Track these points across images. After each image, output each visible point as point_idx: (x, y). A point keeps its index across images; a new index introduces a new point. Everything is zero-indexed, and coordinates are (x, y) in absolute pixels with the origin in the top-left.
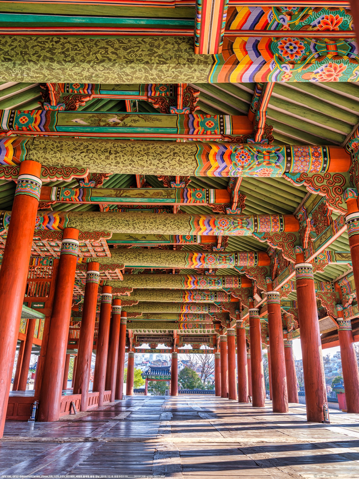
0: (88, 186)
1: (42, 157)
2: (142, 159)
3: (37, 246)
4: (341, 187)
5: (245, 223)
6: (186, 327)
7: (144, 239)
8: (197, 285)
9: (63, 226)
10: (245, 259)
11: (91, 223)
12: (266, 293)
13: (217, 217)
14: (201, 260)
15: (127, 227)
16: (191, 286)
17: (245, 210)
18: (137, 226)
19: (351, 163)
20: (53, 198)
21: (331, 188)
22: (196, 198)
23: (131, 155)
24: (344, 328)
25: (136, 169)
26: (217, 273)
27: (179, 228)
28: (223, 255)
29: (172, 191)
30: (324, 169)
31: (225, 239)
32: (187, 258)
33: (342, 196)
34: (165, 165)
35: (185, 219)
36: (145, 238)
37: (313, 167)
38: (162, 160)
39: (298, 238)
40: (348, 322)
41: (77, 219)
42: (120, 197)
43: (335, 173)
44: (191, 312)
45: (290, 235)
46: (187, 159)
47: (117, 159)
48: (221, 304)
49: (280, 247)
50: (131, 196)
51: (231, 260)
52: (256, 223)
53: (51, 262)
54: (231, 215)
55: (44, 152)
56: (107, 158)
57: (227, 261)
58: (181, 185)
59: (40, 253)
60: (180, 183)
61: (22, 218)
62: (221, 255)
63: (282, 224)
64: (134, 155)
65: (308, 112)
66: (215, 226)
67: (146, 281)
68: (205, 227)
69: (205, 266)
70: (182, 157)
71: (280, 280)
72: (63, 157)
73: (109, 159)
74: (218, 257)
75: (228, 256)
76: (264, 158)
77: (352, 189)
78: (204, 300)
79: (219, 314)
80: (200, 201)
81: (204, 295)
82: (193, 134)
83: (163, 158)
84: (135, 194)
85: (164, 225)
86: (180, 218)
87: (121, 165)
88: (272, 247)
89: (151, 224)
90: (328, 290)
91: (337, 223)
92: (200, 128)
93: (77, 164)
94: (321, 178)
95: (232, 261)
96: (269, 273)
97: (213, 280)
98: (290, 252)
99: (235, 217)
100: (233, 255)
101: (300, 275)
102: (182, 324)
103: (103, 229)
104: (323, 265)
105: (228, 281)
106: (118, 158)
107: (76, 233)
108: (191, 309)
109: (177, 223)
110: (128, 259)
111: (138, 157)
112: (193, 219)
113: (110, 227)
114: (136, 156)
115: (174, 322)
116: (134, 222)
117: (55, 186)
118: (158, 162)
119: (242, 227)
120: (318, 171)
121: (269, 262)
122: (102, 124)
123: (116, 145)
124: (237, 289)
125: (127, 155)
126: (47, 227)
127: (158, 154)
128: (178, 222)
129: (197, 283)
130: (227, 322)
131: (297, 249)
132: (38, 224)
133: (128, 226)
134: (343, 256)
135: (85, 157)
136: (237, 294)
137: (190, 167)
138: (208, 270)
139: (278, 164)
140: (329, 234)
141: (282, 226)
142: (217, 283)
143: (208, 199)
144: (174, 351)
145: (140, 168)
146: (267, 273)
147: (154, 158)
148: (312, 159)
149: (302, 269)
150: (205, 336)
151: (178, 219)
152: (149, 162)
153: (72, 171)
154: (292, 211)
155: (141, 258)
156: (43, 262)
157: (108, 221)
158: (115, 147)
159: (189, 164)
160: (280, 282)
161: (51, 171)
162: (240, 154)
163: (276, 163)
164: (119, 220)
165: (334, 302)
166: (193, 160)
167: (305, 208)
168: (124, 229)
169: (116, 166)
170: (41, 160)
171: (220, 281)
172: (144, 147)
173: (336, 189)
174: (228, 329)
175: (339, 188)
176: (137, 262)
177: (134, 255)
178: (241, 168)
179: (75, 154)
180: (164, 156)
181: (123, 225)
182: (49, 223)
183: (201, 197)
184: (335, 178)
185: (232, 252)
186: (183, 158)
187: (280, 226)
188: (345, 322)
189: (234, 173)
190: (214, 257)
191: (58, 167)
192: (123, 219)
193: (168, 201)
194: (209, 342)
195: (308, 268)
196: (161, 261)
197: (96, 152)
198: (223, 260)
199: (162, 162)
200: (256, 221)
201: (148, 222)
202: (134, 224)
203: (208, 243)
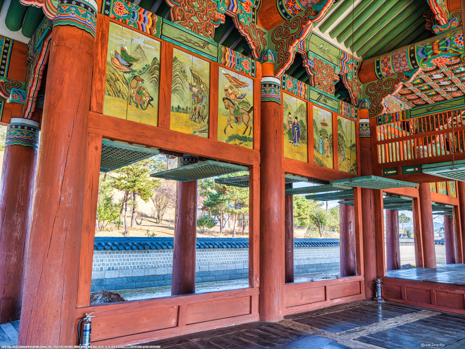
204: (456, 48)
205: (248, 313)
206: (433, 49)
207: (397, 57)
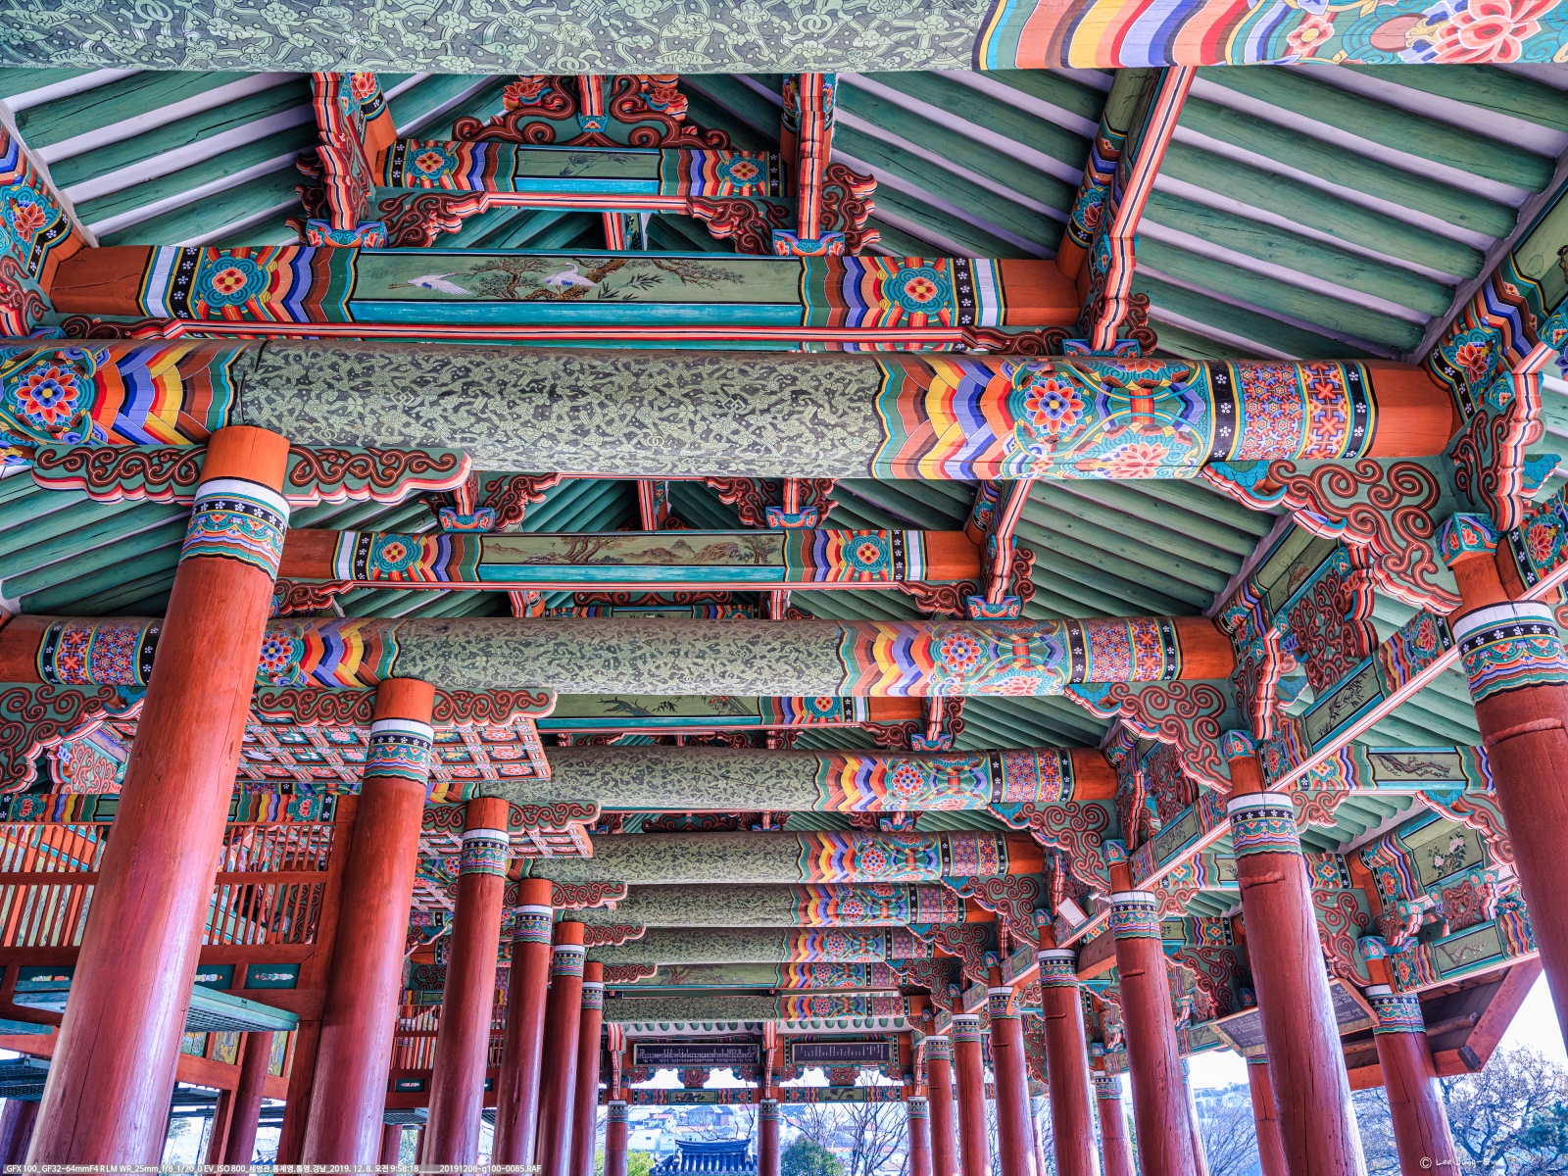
0: (469, 527)
1: (291, 412)
2: (675, 415)
3: (283, 744)
4: (1425, 511)
5: (1038, 651)
6: (807, 1011)
7: (667, 711)
8: (855, 869)
9: (374, 672)
10: (1028, 777)
11: (480, 661)
12: (1108, 900)
13: (935, 629)
14: (874, 783)
15: (612, 673)
16: (832, 873)
17: (1031, 603)
18: (648, 666)
19: (1458, 421)
20: (344, 569)
21: (1388, 515)
22: (858, 563)
23: (631, 401)
24: (1396, 1023)
25: (649, 454)
26: (922, 825)
27: (800, 673)
28: (949, 765)
29: (772, 540)
30: (1355, 444)
31: (953, 707)
32: (823, 778)
33: (1433, 543)
34: (760, 436)
35: (823, 639)
36: (671, 706)
37: (1314, 437)
38: (751, 419)
39: (1231, 703)
40: (1409, 1001)
41: (428, 647)
42: (586, 563)
43: (1396, 460)
44: (824, 958)
45: (1200, 690)
46: (845, 413)
47: (578, 418)
48: (933, 931)
49: (1171, 736)
50: (626, 560)
51: (979, 781)
52: (1078, 651)
53: (327, 808)
54: (985, 621)
55: (300, 395)
56: (542, 415)
57: (964, 786)
58: (802, 517)
59: (293, 769)
60: (800, 512)
61: (202, 646)
62: (943, 762)
63: (1171, 650)
64: (645, 402)
65: (1283, 240)
66: (931, 664)
67: (675, 857)
68: (896, 668)
69: (886, 803)
70: (827, 405)
71: (1162, 852)
72: (372, 412)
73: (548, 418)
74: (933, 772)
75: (967, 768)
76: (1132, 405)
77: (1474, 518)
78: (874, 917)
79: (923, 962)
80: (871, 575)
81: (874, 902)
82: (858, 326)
83: (753, 412)
84: (640, 552)
85: (746, 663)
86: (805, 637)
87: (593, 439)
88: (1142, 735)
89: (699, 661)
90: (1326, 883)
91: (1404, 646)
92: (886, 303)
93: (427, 437)
94: (1344, 478)
95: (982, 786)
96: (1113, 825)
97: (907, 851)
98: (1207, 751)
99: (1002, 629)
100: (986, 761)
101: (1252, 838)
102: (795, 997)
103: (522, 679)
104: (1331, 799)
105: (960, 851)
106: (583, 414)
107: (423, 698)
108: (828, 948)
109: (794, 655)
110: (612, 784)
111: (661, 409)
112: (852, 640)
113: (550, 673)
114: (651, 404)
115: (764, 993)
116: (639, 653)
117: (351, 529)
118: (735, 425)
119: (1029, 665)
120: (1331, 455)
121: (1113, 785)
122: (522, 292)
123: (576, 366)
124: (993, 881)
125: (616, 402)
126: (315, 675)
127: (735, 397)
128: (797, 650)
129: (852, 861)
130: (953, 993)
131: (1233, 743)
132: (283, 666)
133: (616, 668)
134: (1398, 766)
135: (456, 409)
136: (995, 897)
137: (857, 444)
138: (891, 815)
139: (1185, 429)
140: (1368, 688)
141: (1171, 657)
142: (921, 860)
143: (899, 565)
144: (768, 1094)
145: (666, 451)
146: (1105, 825)
147: (720, 411)
148: (1309, 407)
149: (1256, 814)
150: (871, 1038)
151: (798, 638)
152: (700, 427)
153: (408, 465)
154: (1201, 604)
155: (658, 781)
156: (296, 807)
157: (542, 649)
158: (571, 374)
159: (851, 434)
160: (1161, 862)
161: (326, 465)
162: (1041, 394)
163: (1177, 425)
164: (581, 646)
165: (1353, 926)
166: (866, 419)
167: (1255, 591)
168: (599, 679)
169: (575, 443)
170: (289, 424)
171: (932, 855)
172: (680, 369)
173: (1405, 517)
174: (955, 1018)
175: (1417, 516)
176: (645, 794)
177: (633, 771)
178: (1049, 446)
179: (419, 400)
180: (758, 402)
181: (598, 663)
182: (323, 662)
183: (874, 559)
184: (1397, 478)
185: (980, 752)
186: (827, 411)
187: (1164, 659)
188: (1400, 1000)
189: (1021, 463)
190: (917, 771)
191: (353, 451)
192: (596, 641)
193: (757, 576)
194: (886, 1058)
195: (1280, 813)
196: (730, 791)
197: (501, 393)
198: (949, 781)
199: (748, 425)
200: (1077, 642)
201: (686, 654)
202: (635, 659)
203: (895, 721)
207: (109, 638)
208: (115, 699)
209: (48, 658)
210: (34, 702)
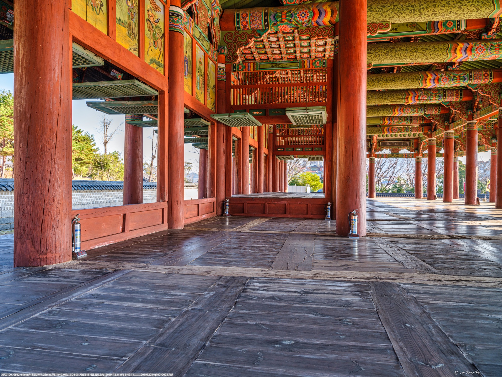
6: (390, 131)
7: (395, 31)
8: (438, 83)
9: (334, 20)
11: (368, 13)
14: (468, 52)
15: (412, 15)
16: (430, 84)
18: (425, 11)
28: (496, 43)
32: (450, 50)
36: (396, 29)
44: (403, 114)
53: (324, 63)
62: (493, 43)
67: (379, 81)
74: (490, 46)
78: (431, 100)
79: (436, 115)
81: (431, 95)
89: (443, 8)
97: (457, 76)
102: (386, 128)
103: (382, 19)
105: (476, 76)
108: (405, 111)
109: (477, 3)
113: (391, 16)
115: (376, 126)
116: (422, 7)
124: (486, 85)
126: (317, 22)
129: (438, 80)
132: (307, 20)
133: (414, 13)
136: (486, 90)
142: (462, 79)
144: (372, 156)
150: (405, 140)
156: (315, 63)
157: (389, 8)
164: (402, 6)
168: (407, 17)
171: (466, 77)
174: (444, 132)
181: (407, 11)
182: (319, 18)
190: (484, 46)
192: (407, 4)
194: (410, 145)
198: (495, 49)
201: (438, 6)
202: (420, 9)
203: (475, 29)
204: (297, 22)
205: (161, 223)
206: (282, 17)
207: (254, 15)
208: (257, 34)
209: (238, 22)
210: (234, 36)
